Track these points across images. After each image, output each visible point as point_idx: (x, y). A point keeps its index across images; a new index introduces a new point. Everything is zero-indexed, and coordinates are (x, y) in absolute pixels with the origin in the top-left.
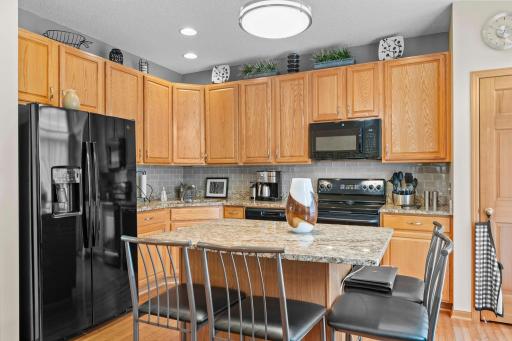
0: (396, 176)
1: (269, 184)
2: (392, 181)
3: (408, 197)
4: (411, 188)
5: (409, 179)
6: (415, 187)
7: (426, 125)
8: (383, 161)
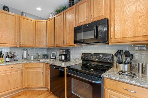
0: (119, 52)
1: (64, 55)
2: (116, 55)
3: (126, 66)
4: (129, 60)
5: (127, 54)
6: (131, 59)
7: (140, 17)
8: (110, 44)
